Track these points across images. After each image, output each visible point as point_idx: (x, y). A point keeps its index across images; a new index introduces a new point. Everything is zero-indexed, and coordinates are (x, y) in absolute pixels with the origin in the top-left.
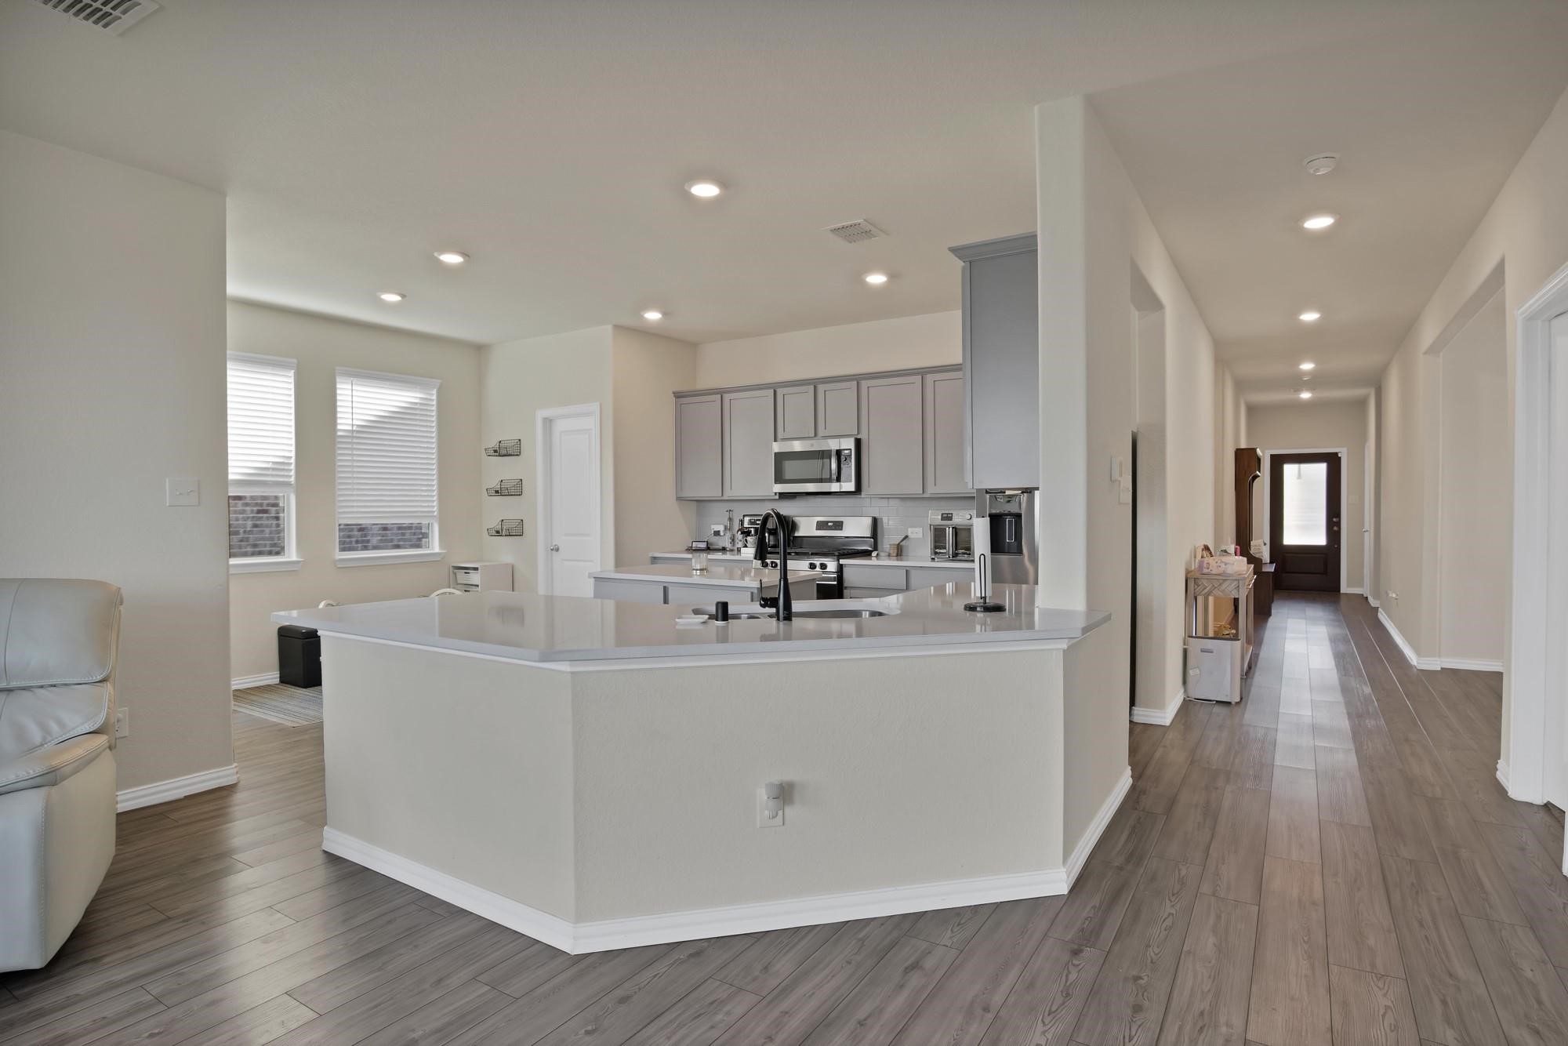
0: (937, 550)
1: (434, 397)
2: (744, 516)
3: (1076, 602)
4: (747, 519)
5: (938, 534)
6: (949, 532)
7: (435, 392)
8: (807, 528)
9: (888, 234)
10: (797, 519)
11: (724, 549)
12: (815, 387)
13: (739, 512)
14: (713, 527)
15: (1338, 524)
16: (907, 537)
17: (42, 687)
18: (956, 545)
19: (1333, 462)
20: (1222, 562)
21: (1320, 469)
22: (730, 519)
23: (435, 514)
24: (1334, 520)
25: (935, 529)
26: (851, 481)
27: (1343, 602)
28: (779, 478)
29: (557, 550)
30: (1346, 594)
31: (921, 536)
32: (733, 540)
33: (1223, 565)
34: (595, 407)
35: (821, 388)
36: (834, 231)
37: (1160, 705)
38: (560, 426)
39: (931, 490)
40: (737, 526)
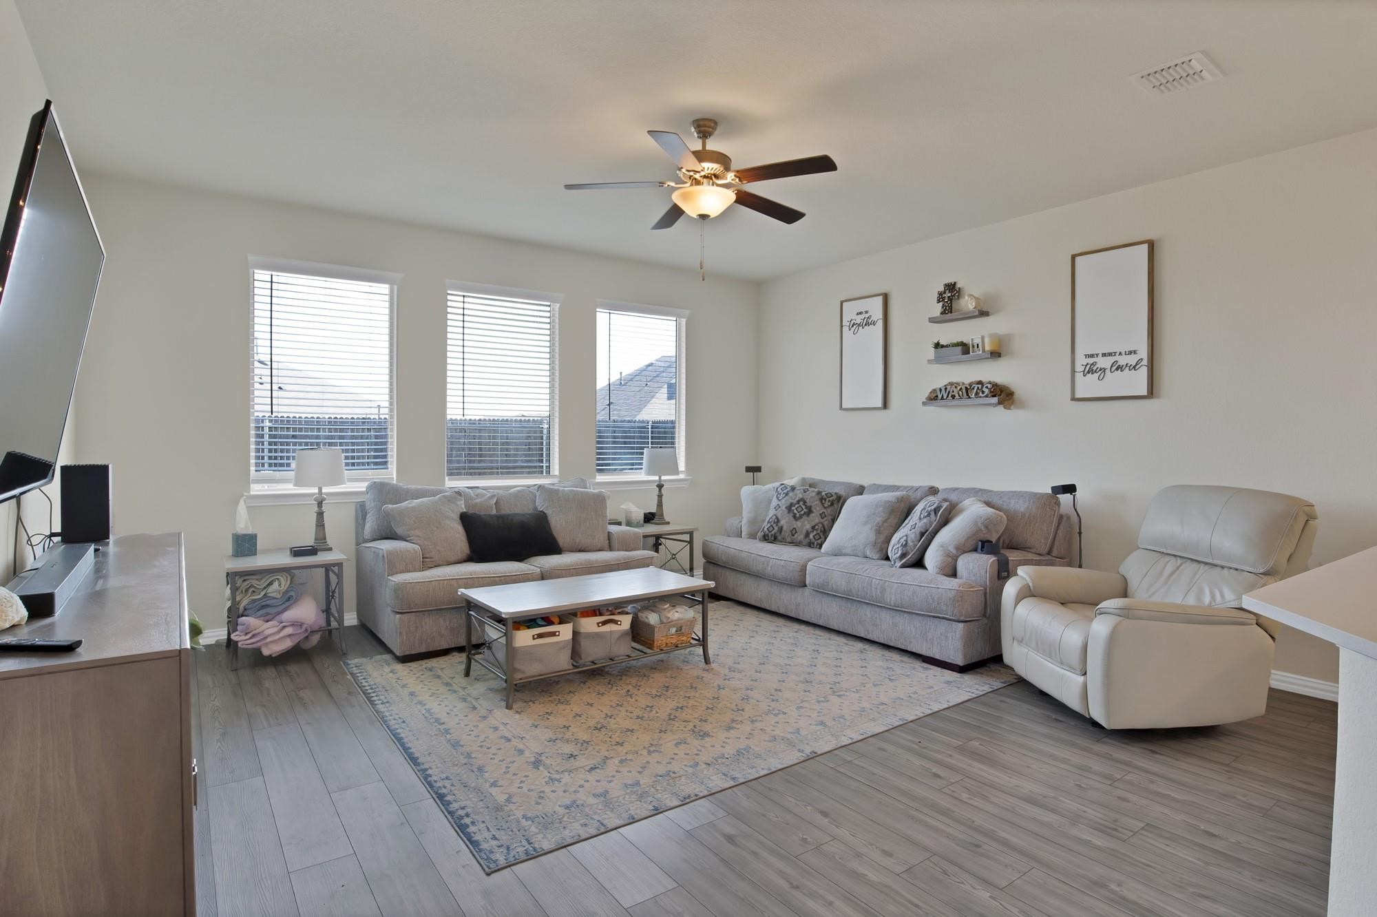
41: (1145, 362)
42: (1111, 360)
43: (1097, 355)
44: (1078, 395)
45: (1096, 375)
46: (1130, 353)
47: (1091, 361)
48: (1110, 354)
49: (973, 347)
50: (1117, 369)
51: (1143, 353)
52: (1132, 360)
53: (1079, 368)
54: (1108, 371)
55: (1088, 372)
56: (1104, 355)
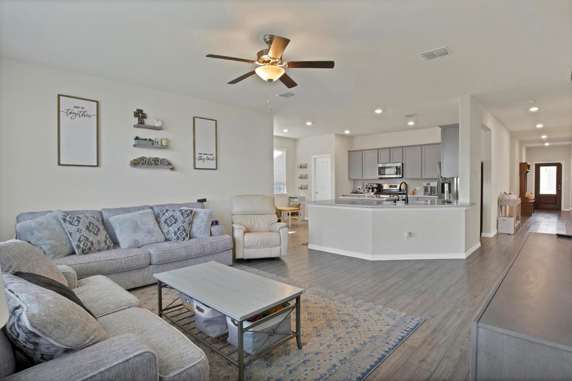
0: (426, 193)
1: (285, 153)
2: (369, 184)
3: (467, 201)
4: (369, 185)
5: (426, 189)
6: (429, 188)
7: (285, 152)
8: (386, 187)
9: (417, 116)
10: (383, 185)
11: (361, 193)
12: (390, 150)
13: (366, 183)
14: (358, 187)
15: (561, 187)
16: (415, 190)
17: (268, 214)
18: (431, 191)
19: (559, 166)
20: (509, 196)
21: (554, 168)
22: (363, 185)
23: (285, 183)
24: (559, 186)
25: (425, 187)
26: (400, 174)
27: (562, 214)
28: (380, 174)
29: (317, 193)
30: (563, 211)
31: (420, 189)
32: (364, 190)
33: (509, 197)
34: (330, 155)
35: (392, 150)
36: (404, 116)
37: (490, 232)
38: (318, 160)
39: (424, 177)
40: (365, 187)
41: (215, 158)
42: (206, 156)
43: (202, 154)
44: (196, 167)
45: (202, 161)
46: (211, 155)
47: (200, 155)
48: (206, 154)
49: (155, 142)
50: (208, 159)
51: (215, 155)
52: (212, 157)
53: (197, 157)
54: (205, 160)
55: (200, 159)
56: (204, 154)
